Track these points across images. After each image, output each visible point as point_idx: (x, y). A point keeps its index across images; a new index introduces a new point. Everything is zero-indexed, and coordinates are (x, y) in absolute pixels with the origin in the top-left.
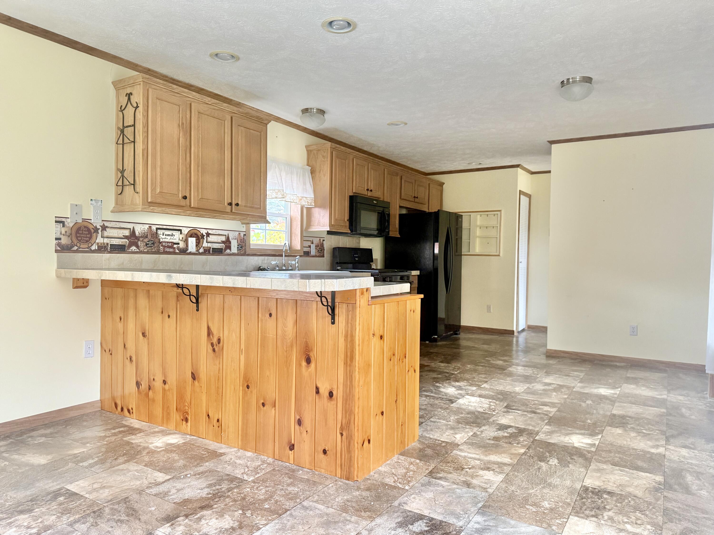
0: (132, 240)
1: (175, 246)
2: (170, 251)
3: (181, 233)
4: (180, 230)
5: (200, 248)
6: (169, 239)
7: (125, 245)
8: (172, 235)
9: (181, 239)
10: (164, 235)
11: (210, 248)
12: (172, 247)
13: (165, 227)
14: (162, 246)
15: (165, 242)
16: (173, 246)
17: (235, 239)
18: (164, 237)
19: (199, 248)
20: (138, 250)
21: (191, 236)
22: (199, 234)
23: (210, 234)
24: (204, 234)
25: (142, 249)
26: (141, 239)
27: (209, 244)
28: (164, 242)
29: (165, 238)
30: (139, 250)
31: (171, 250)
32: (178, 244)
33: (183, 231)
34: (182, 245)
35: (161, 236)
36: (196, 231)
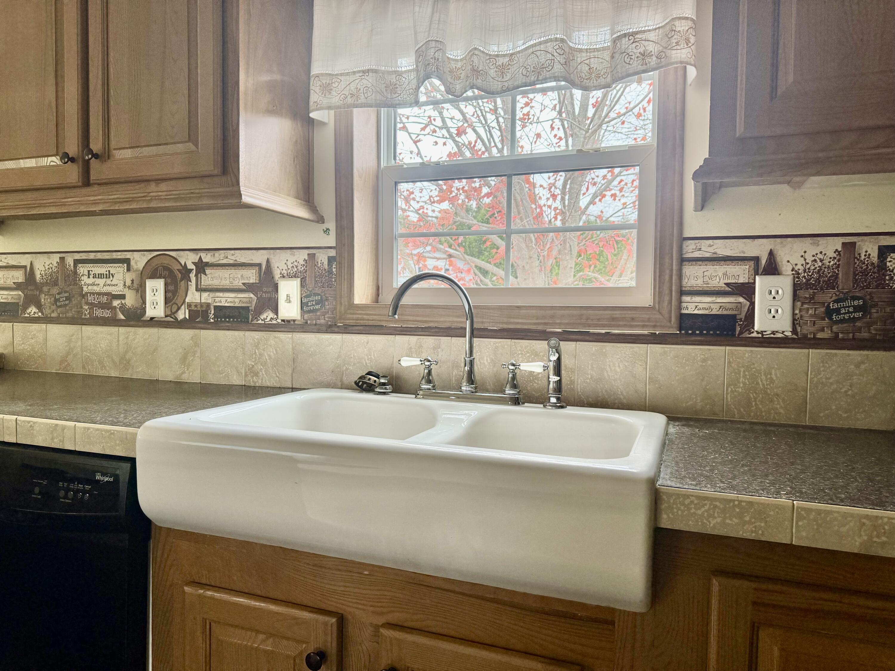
0: (29, 293)
1: (116, 303)
2: (104, 315)
3: (128, 270)
4: (127, 261)
5: (179, 309)
6: (100, 286)
7: (18, 303)
8: (110, 275)
9: (128, 283)
10: (91, 276)
11: (208, 305)
12: (107, 306)
13: (92, 256)
14: (87, 303)
15: (93, 294)
16: (111, 303)
17: (295, 276)
18: (91, 281)
19: (174, 308)
20: (40, 314)
21: (154, 276)
22: (176, 267)
23: (207, 264)
24: (190, 266)
25: (47, 311)
26: (45, 289)
27: (205, 295)
28: (91, 293)
29: (93, 284)
30: (43, 314)
31: (107, 314)
32: (123, 297)
33: (132, 263)
34: (130, 300)
35: (85, 280)
36: (166, 261)
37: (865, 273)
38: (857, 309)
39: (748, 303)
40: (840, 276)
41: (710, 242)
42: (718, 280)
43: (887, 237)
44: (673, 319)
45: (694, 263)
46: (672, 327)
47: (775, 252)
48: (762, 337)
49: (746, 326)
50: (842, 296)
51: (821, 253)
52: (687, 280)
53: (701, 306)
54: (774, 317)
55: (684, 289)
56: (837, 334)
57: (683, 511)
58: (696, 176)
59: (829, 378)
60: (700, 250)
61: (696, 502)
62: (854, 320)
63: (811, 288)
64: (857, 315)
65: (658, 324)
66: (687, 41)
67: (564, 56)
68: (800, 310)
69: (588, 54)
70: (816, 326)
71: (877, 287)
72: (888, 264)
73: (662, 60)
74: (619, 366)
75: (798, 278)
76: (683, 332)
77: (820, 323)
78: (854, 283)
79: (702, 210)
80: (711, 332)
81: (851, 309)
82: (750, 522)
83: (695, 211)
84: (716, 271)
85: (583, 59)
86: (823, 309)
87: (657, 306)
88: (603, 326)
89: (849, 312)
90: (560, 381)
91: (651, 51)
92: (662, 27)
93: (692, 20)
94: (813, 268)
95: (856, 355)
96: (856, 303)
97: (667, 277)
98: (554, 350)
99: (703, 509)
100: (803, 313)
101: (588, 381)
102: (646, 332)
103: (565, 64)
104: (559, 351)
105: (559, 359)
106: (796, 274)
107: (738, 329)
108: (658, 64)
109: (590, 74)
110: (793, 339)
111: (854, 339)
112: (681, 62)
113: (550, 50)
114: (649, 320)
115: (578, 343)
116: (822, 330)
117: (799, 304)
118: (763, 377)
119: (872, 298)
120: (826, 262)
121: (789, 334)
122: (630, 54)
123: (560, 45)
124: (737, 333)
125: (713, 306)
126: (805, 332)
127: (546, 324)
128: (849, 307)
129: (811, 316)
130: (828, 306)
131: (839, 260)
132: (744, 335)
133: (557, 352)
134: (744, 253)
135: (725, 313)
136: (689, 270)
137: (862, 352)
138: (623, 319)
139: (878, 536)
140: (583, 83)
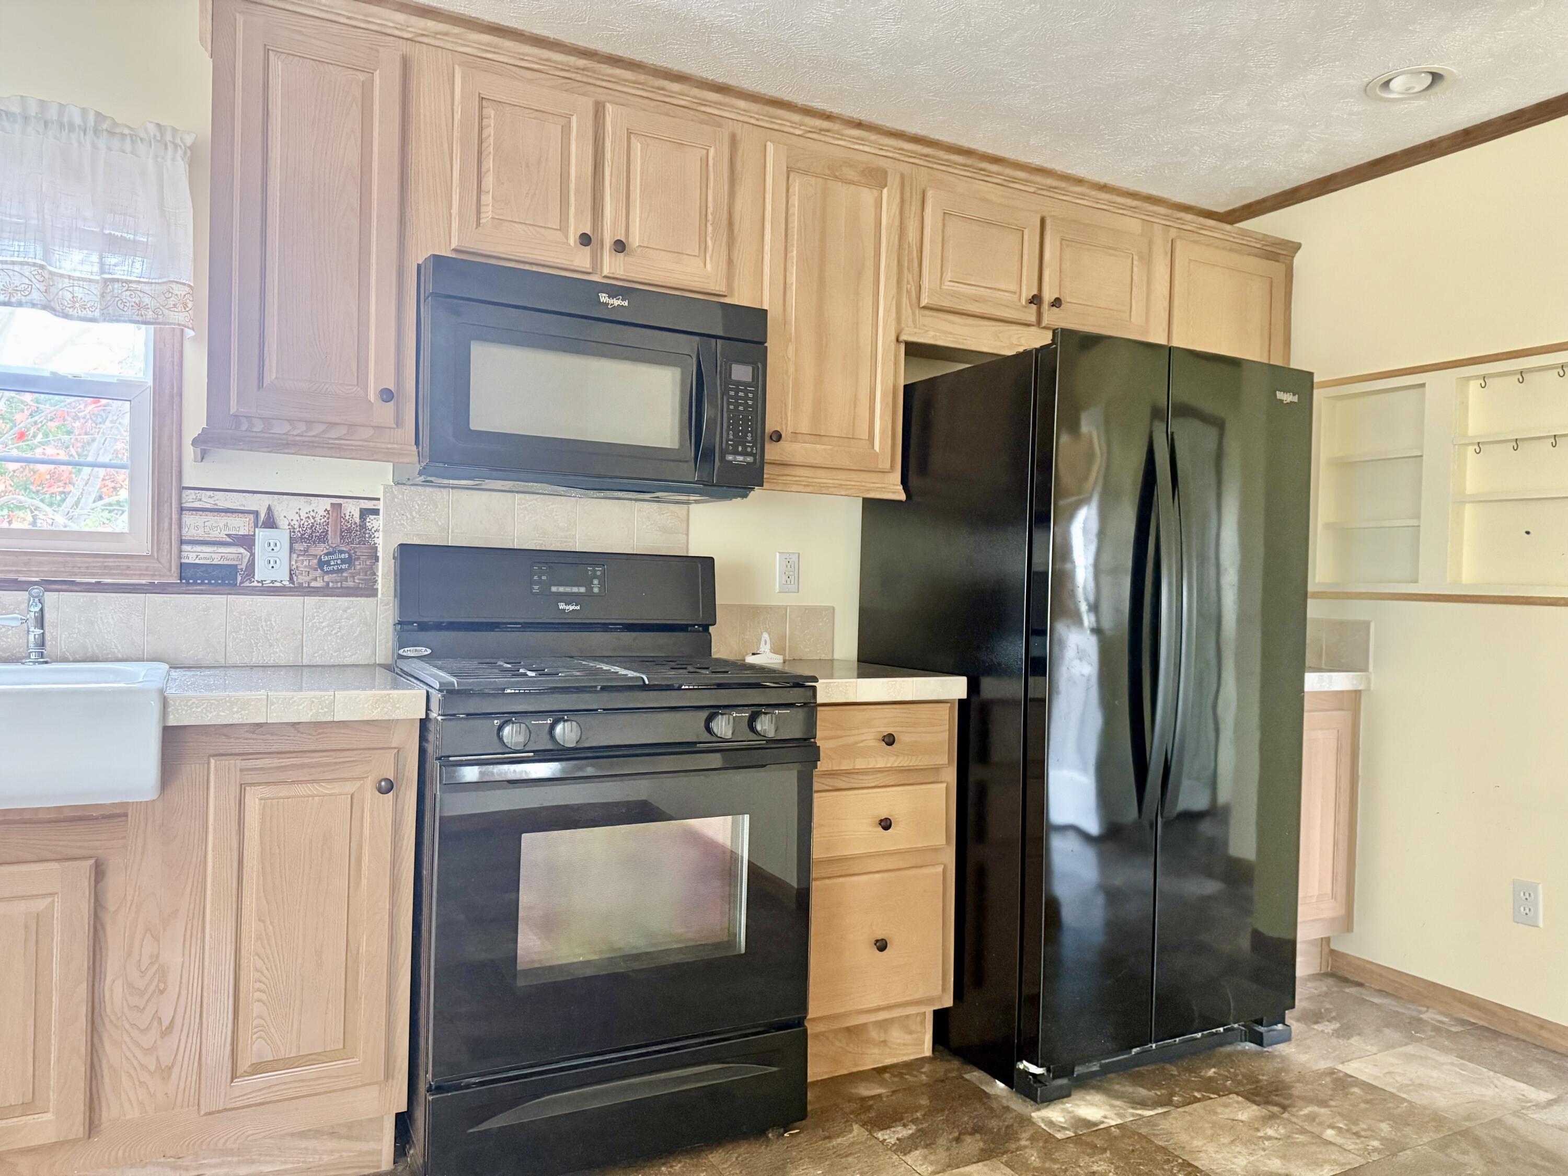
37: (349, 531)
38: (343, 561)
39: (249, 554)
40: (329, 532)
41: (211, 493)
42: (219, 531)
43: (366, 501)
44: (173, 569)
45: (194, 513)
46: (172, 576)
47: (273, 508)
48: (262, 586)
49: (247, 575)
50: (331, 550)
51: (313, 511)
52: (187, 530)
53: (202, 555)
54: (273, 567)
55: (184, 538)
56: (328, 583)
57: (186, 711)
58: (195, 442)
59: (322, 622)
60: (200, 500)
61: (196, 702)
62: (342, 571)
63: (306, 542)
64: (343, 566)
65: (157, 573)
66: (185, 306)
67: (44, 283)
68: (296, 562)
69: (71, 281)
70: (310, 576)
71: (359, 543)
72: (368, 524)
73: (159, 317)
74: (113, 618)
75: (294, 532)
76: (184, 581)
77: (313, 574)
78: (341, 539)
79: (202, 461)
80: (213, 582)
81: (339, 562)
82: (237, 712)
83: (195, 461)
84: (216, 522)
85: (64, 286)
86: (316, 561)
87: (156, 555)
88: (93, 575)
89: (337, 564)
90: (43, 634)
91: (147, 304)
92: (158, 283)
93: (189, 286)
94: (306, 524)
95: (344, 601)
96: (343, 556)
97: (166, 525)
98: (36, 600)
99: (202, 707)
100: (299, 564)
101: (75, 636)
102: (144, 582)
103: (46, 292)
104: (42, 601)
105: (42, 610)
106: (292, 529)
107: (239, 578)
108: (155, 319)
109: (74, 302)
110: (290, 587)
111: (341, 587)
112: (179, 325)
113: (27, 274)
114: (147, 569)
115: (61, 593)
116: (315, 579)
117: (294, 556)
118: (264, 624)
119: (355, 552)
120: (318, 519)
121: (286, 583)
122: (124, 300)
123: (40, 271)
124: (238, 582)
125: (214, 556)
126: (300, 581)
127: (18, 572)
128: (337, 559)
129: (305, 567)
130: (320, 559)
131: (328, 518)
132: (245, 585)
133: (40, 602)
134: (244, 506)
135: (226, 562)
136: (188, 519)
137: (348, 599)
138: (118, 567)
139: (322, 709)
140: (65, 311)
